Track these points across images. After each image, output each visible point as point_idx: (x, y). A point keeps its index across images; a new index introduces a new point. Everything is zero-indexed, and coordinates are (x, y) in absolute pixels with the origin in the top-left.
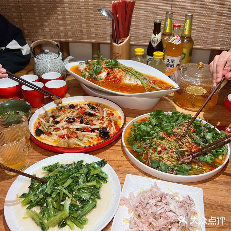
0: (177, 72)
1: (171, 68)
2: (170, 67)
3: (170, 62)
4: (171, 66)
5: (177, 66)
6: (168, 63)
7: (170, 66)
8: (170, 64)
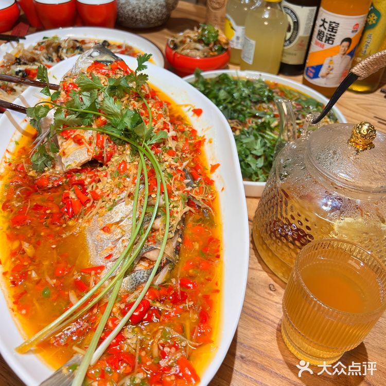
0: (340, 60)
1: (327, 46)
2: (323, 43)
3: (325, 28)
4: (328, 40)
5: (343, 41)
6: (322, 29)
7: (324, 39)
8: (326, 32)
